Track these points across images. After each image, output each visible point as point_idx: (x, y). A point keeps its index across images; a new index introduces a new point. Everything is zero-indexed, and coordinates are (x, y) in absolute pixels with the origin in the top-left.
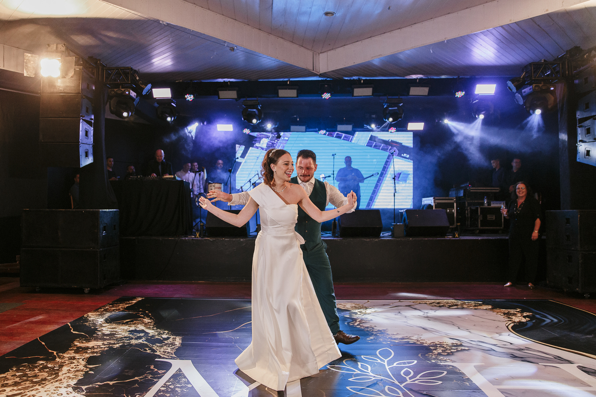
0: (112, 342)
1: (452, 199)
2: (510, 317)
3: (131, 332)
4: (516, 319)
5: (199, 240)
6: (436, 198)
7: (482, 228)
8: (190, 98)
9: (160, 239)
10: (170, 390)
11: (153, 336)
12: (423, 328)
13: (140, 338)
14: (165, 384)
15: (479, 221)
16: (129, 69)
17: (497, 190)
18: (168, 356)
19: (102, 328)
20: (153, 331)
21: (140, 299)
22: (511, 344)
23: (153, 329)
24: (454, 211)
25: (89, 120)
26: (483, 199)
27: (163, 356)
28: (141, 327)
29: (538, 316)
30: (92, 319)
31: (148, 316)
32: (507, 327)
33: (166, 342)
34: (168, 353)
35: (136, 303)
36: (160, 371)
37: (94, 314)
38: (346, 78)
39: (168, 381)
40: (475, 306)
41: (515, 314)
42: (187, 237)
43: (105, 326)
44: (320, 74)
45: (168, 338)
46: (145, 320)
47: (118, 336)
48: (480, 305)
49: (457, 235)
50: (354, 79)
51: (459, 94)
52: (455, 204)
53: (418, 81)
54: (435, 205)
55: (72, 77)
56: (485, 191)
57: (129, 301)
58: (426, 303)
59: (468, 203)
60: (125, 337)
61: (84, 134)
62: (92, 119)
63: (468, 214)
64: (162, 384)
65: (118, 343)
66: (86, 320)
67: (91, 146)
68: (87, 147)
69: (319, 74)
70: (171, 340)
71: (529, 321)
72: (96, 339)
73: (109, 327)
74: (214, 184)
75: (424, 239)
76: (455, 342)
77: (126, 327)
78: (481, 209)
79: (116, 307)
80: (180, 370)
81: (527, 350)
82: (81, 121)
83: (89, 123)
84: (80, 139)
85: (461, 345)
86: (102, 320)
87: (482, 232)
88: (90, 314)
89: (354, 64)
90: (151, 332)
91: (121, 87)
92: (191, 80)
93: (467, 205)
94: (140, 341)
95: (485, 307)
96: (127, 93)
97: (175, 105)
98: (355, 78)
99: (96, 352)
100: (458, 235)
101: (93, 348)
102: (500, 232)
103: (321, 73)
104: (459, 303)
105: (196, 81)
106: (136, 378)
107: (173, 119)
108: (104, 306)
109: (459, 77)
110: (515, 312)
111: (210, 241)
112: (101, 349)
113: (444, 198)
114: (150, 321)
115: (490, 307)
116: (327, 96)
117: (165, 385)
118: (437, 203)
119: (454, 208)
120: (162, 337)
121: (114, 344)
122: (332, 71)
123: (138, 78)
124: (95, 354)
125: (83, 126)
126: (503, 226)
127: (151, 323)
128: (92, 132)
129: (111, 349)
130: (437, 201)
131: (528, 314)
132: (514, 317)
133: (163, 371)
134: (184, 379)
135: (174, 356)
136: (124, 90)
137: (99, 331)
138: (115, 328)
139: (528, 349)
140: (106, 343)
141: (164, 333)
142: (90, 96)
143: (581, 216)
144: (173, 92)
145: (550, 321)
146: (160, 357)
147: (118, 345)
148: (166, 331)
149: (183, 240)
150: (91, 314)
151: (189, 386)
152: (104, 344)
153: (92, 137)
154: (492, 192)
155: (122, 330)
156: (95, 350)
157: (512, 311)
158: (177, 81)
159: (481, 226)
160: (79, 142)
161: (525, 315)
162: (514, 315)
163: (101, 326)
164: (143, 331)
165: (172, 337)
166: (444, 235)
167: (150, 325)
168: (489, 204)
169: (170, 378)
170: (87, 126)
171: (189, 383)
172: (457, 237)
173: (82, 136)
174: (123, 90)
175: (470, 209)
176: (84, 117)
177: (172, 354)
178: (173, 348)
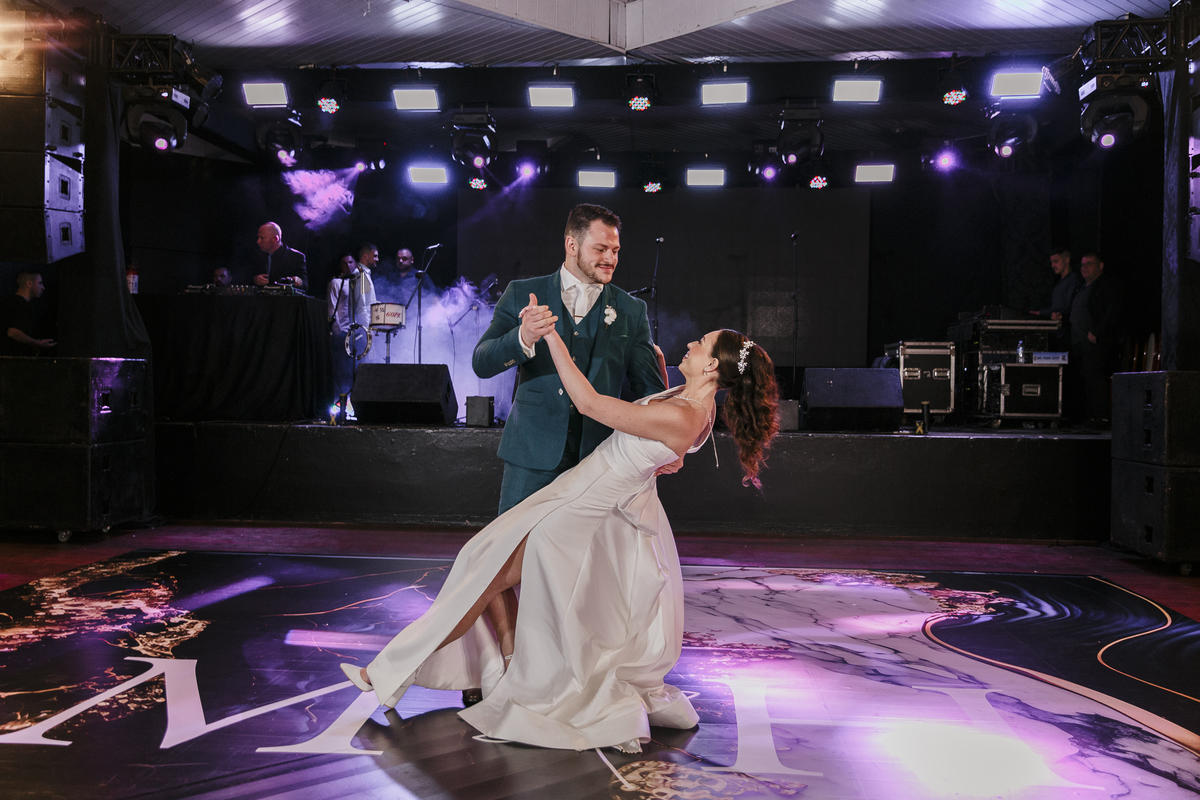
0: (57, 629)
1: (945, 347)
2: (958, 605)
3: (110, 612)
4: (963, 609)
5: (336, 430)
6: (908, 344)
7: (1007, 414)
8: (329, 106)
9: (249, 426)
10: (115, 706)
11: (154, 619)
12: (737, 620)
13: (120, 622)
14: (114, 697)
15: (1002, 397)
16: (167, 40)
17: (1054, 325)
18: (156, 653)
19: (53, 605)
20: (159, 611)
21: (175, 554)
22: (896, 652)
23: (160, 608)
24: (951, 374)
25: (71, 156)
26: (1016, 348)
27: (144, 652)
28: (139, 604)
29: (1021, 606)
30: (43, 588)
31: (167, 584)
32: (926, 622)
33: (171, 630)
34: (162, 647)
35: (160, 561)
36: (118, 678)
37: (53, 580)
38: (692, 61)
39: (123, 693)
40: (903, 582)
41: (975, 600)
42: (312, 424)
43: (62, 602)
44: (628, 53)
45: (181, 623)
46: (155, 591)
47: (77, 618)
48: (917, 581)
49: (920, 429)
50: (706, 64)
51: (954, 98)
52: (953, 358)
53: (856, 67)
54: (905, 360)
55: (19, 58)
56: (1023, 328)
57: (147, 557)
58: (796, 575)
59: (984, 355)
60: (87, 621)
61: (57, 187)
62: (80, 155)
63: (983, 384)
64: (108, 698)
65: (68, 631)
66: (31, 590)
67: (78, 215)
68: (67, 217)
69: (624, 52)
70: (183, 626)
71: (991, 613)
72: (26, 624)
73: (70, 603)
74: (383, 306)
75: (840, 436)
76: (774, 644)
77: (105, 604)
78: (1007, 368)
79: (112, 568)
80: (163, 675)
81: (916, 663)
82: (48, 158)
83: (72, 163)
84: (47, 197)
85: (785, 651)
86: (64, 591)
87: (1009, 424)
88: (43, 581)
89: (699, 29)
90: (152, 612)
91: (151, 80)
92: (333, 65)
93: (980, 362)
94: (118, 628)
95: (919, 586)
96: (165, 95)
97: (297, 123)
98: (710, 59)
99: (10, 646)
100: (923, 429)
101: (10, 638)
102: (1053, 425)
103: (627, 49)
104: (871, 576)
105: (344, 67)
106: (62, 687)
107: (293, 153)
108: (87, 567)
109: (955, 55)
110: (979, 597)
111: (359, 432)
112: (24, 641)
113: (926, 344)
114: (165, 593)
115: (932, 586)
116: (640, 103)
117: (114, 700)
118: (910, 355)
119: (949, 368)
120: (168, 622)
121: (61, 632)
122: (652, 45)
123: (189, 62)
124: (6, 649)
125: (52, 171)
126: (1060, 411)
127: (164, 596)
128: (81, 185)
129: (47, 640)
130: (909, 351)
131: (1003, 600)
132: (965, 605)
133: (124, 677)
134: (157, 691)
135: (170, 653)
136: (159, 89)
137: (43, 610)
138: (82, 605)
139: (922, 661)
140: (42, 630)
141: (179, 613)
142: (71, 101)
143: (1171, 386)
144: (293, 93)
145: (1037, 613)
146: (138, 654)
147: (64, 635)
148: (185, 612)
149: (298, 429)
150: (47, 580)
151: (161, 700)
152: (35, 633)
153: (81, 197)
154: (1040, 331)
155: (92, 609)
156: (11, 643)
157: (973, 594)
158: (302, 67)
159: (1006, 410)
160: (42, 206)
161: (996, 601)
162: (972, 601)
163: (55, 600)
164: (138, 611)
165: (190, 621)
166: (894, 426)
167: (161, 601)
168: (1028, 358)
169: (131, 689)
170: (66, 172)
171: (163, 695)
172: (919, 434)
173: (51, 194)
174: (155, 88)
175: (989, 370)
176: (55, 149)
177: (167, 649)
178: (175, 641)
